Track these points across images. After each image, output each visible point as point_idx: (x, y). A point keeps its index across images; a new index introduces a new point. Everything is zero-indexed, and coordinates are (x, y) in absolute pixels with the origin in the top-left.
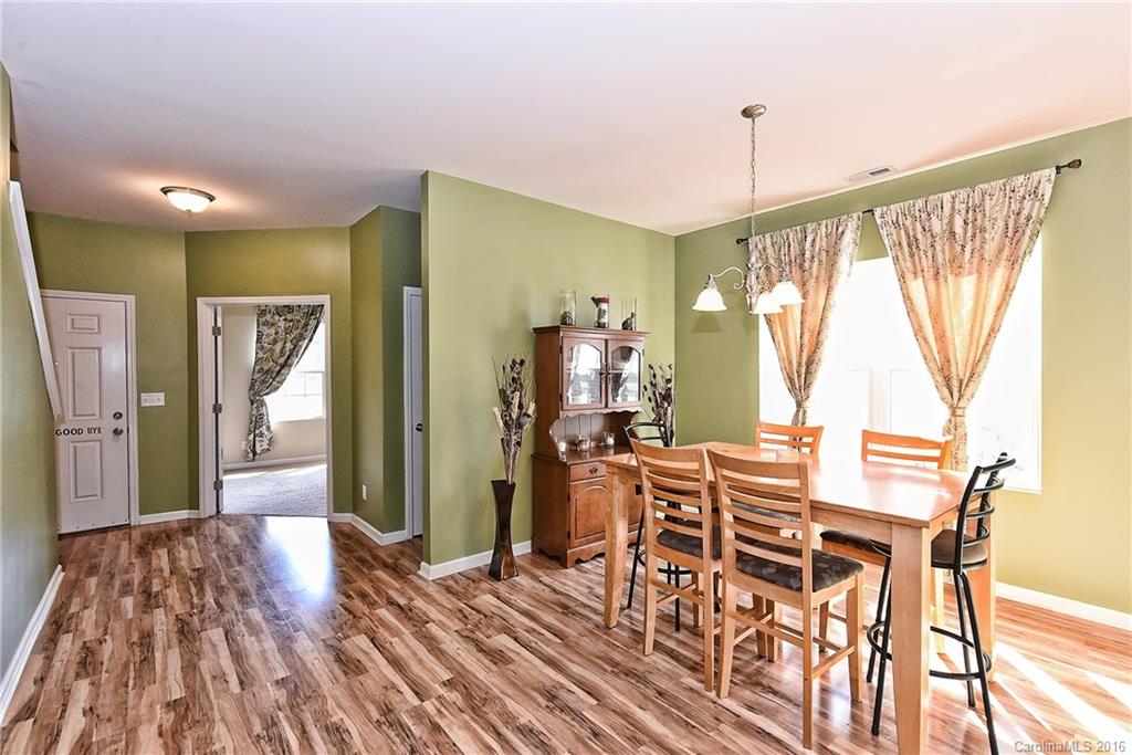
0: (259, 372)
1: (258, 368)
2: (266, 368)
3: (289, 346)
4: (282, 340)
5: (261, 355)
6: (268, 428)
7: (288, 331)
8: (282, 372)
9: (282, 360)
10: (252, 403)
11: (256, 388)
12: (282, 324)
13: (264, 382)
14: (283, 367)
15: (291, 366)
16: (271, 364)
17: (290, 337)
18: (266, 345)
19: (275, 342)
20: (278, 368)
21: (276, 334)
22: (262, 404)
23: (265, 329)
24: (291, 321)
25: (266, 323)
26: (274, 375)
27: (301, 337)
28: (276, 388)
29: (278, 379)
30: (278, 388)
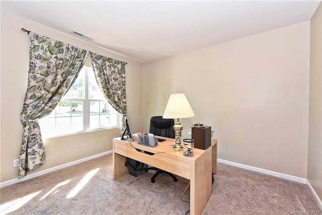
0: (31, 98)
1: (30, 95)
2: (38, 95)
3: (59, 78)
4: (53, 73)
5: (33, 83)
6: (41, 146)
7: (57, 67)
8: (54, 98)
9: (53, 89)
10: (25, 125)
11: (29, 112)
12: (53, 61)
13: (36, 107)
14: (54, 94)
15: (61, 94)
16: (43, 92)
17: (60, 72)
18: (38, 75)
19: (47, 74)
20: (49, 96)
21: (48, 67)
22: (36, 126)
23: (38, 63)
24: (62, 59)
25: (39, 57)
26: (46, 101)
27: (69, 73)
28: (48, 112)
29: (50, 104)
30: (50, 112)
